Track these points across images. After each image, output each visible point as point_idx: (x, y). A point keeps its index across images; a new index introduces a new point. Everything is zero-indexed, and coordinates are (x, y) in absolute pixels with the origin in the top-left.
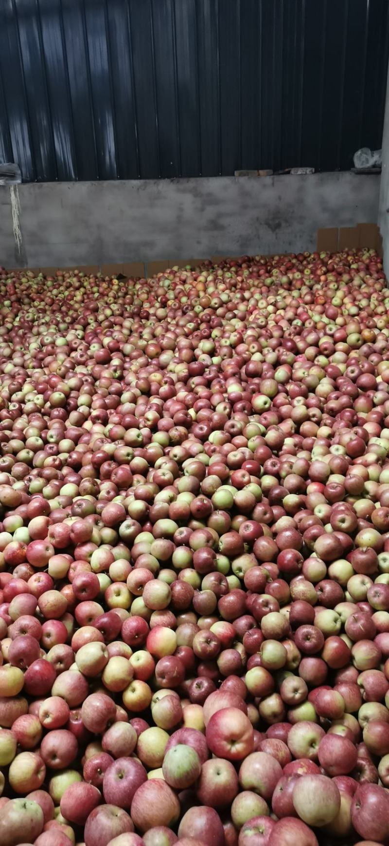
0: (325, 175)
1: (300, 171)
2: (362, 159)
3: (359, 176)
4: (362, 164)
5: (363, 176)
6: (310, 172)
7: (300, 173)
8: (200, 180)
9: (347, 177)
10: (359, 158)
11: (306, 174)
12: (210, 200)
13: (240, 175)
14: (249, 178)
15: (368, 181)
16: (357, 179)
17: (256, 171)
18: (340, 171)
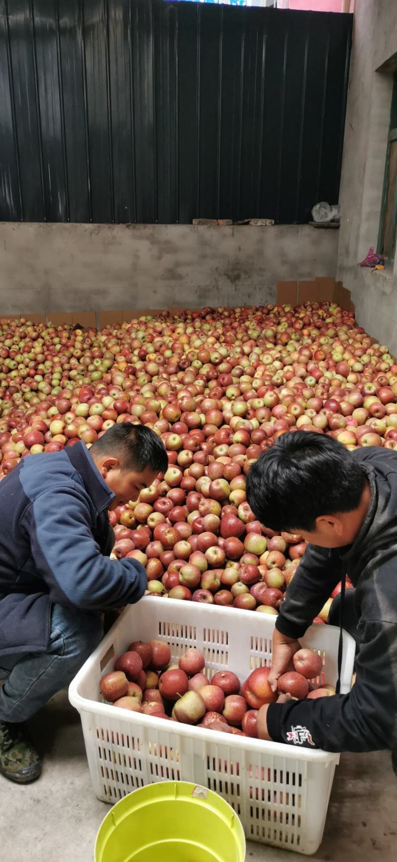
0: (284, 227)
1: (260, 222)
2: (321, 213)
3: (318, 229)
4: (321, 218)
5: (322, 230)
6: (269, 223)
7: (260, 224)
8: (158, 227)
9: (306, 230)
10: (318, 212)
11: (266, 225)
12: (167, 247)
13: (199, 224)
14: (208, 227)
15: (326, 235)
16: (316, 233)
17: (215, 220)
18: (298, 224)
